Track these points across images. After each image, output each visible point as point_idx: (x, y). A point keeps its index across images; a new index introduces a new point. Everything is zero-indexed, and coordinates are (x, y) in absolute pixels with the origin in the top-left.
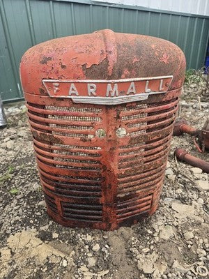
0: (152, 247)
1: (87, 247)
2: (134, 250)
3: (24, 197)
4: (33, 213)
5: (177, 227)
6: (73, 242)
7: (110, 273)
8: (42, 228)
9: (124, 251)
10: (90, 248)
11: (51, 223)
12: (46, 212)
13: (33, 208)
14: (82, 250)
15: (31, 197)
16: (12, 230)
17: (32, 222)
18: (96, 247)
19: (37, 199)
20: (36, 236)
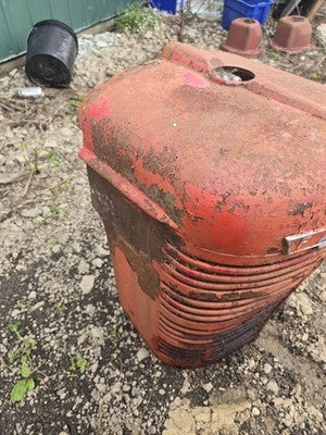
0: (307, 330)
1: (257, 375)
2: (298, 344)
3: (101, 363)
4: (148, 377)
5: (305, 291)
6: (239, 380)
7: (303, 385)
8: (184, 390)
9: (286, 350)
10: (262, 374)
11: (185, 375)
12: (163, 364)
13: (139, 372)
14: (254, 382)
15: (115, 356)
16: (153, 424)
17: (162, 392)
18: (268, 369)
19: (127, 353)
20: (191, 407)
